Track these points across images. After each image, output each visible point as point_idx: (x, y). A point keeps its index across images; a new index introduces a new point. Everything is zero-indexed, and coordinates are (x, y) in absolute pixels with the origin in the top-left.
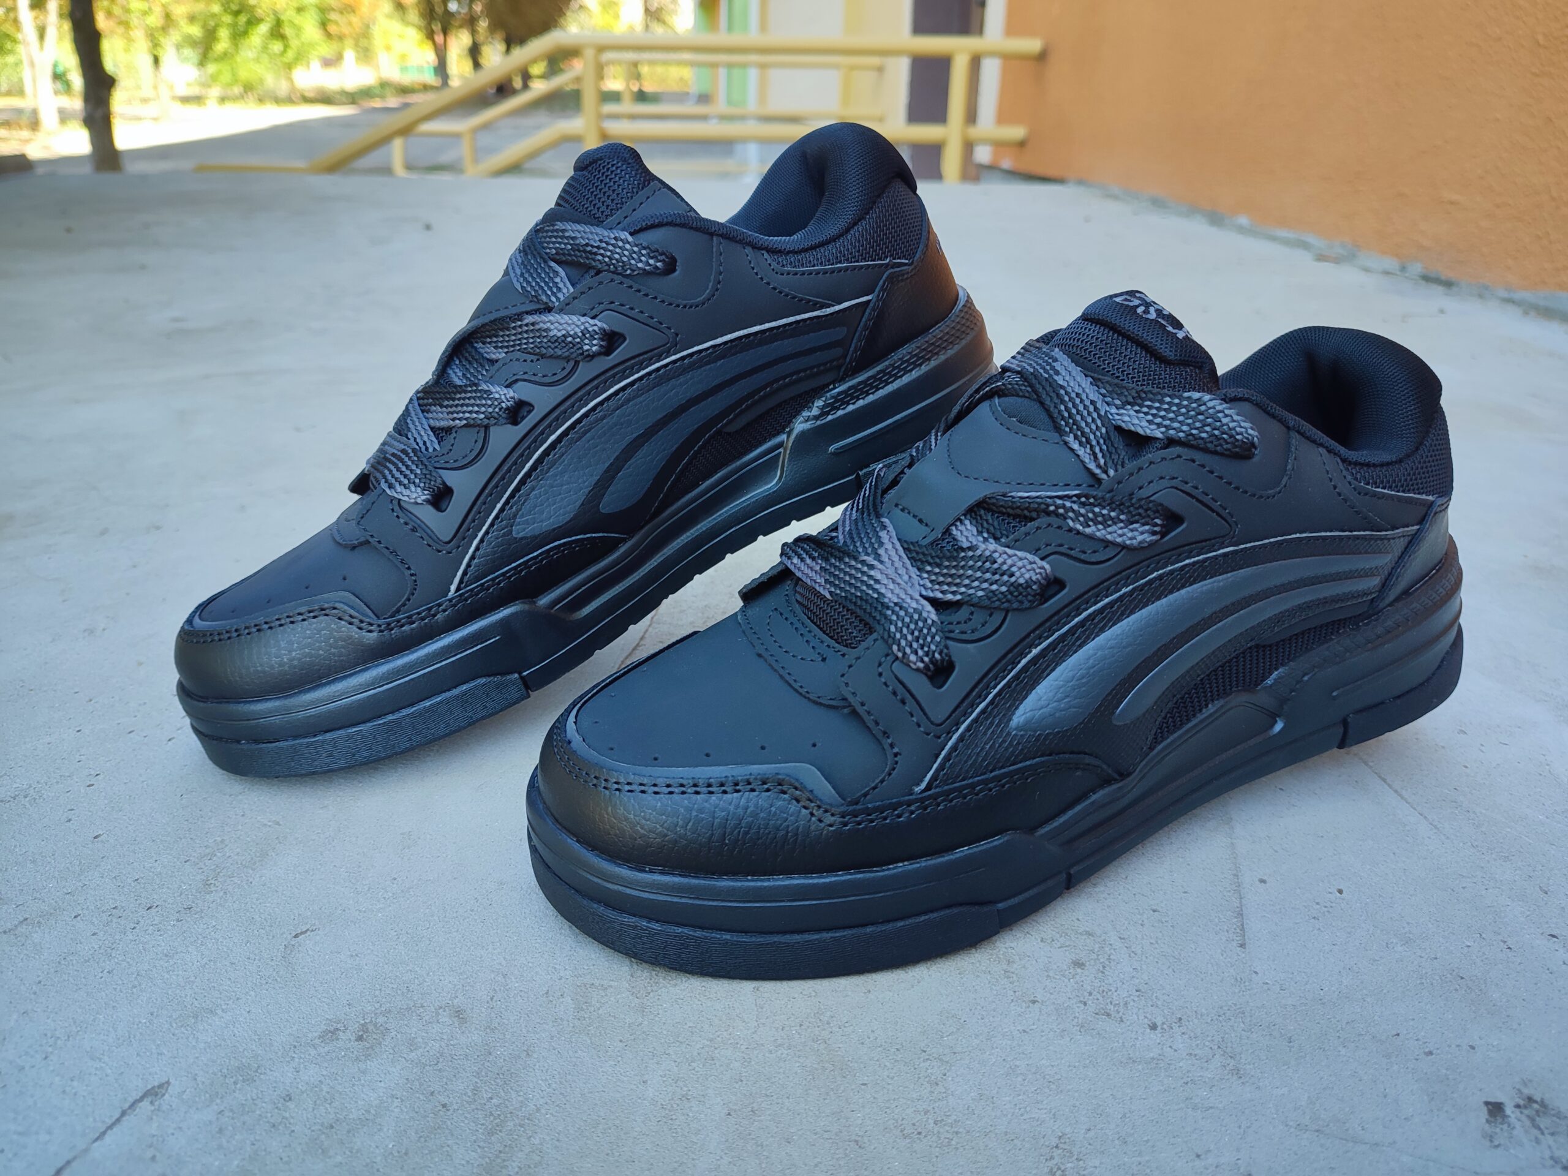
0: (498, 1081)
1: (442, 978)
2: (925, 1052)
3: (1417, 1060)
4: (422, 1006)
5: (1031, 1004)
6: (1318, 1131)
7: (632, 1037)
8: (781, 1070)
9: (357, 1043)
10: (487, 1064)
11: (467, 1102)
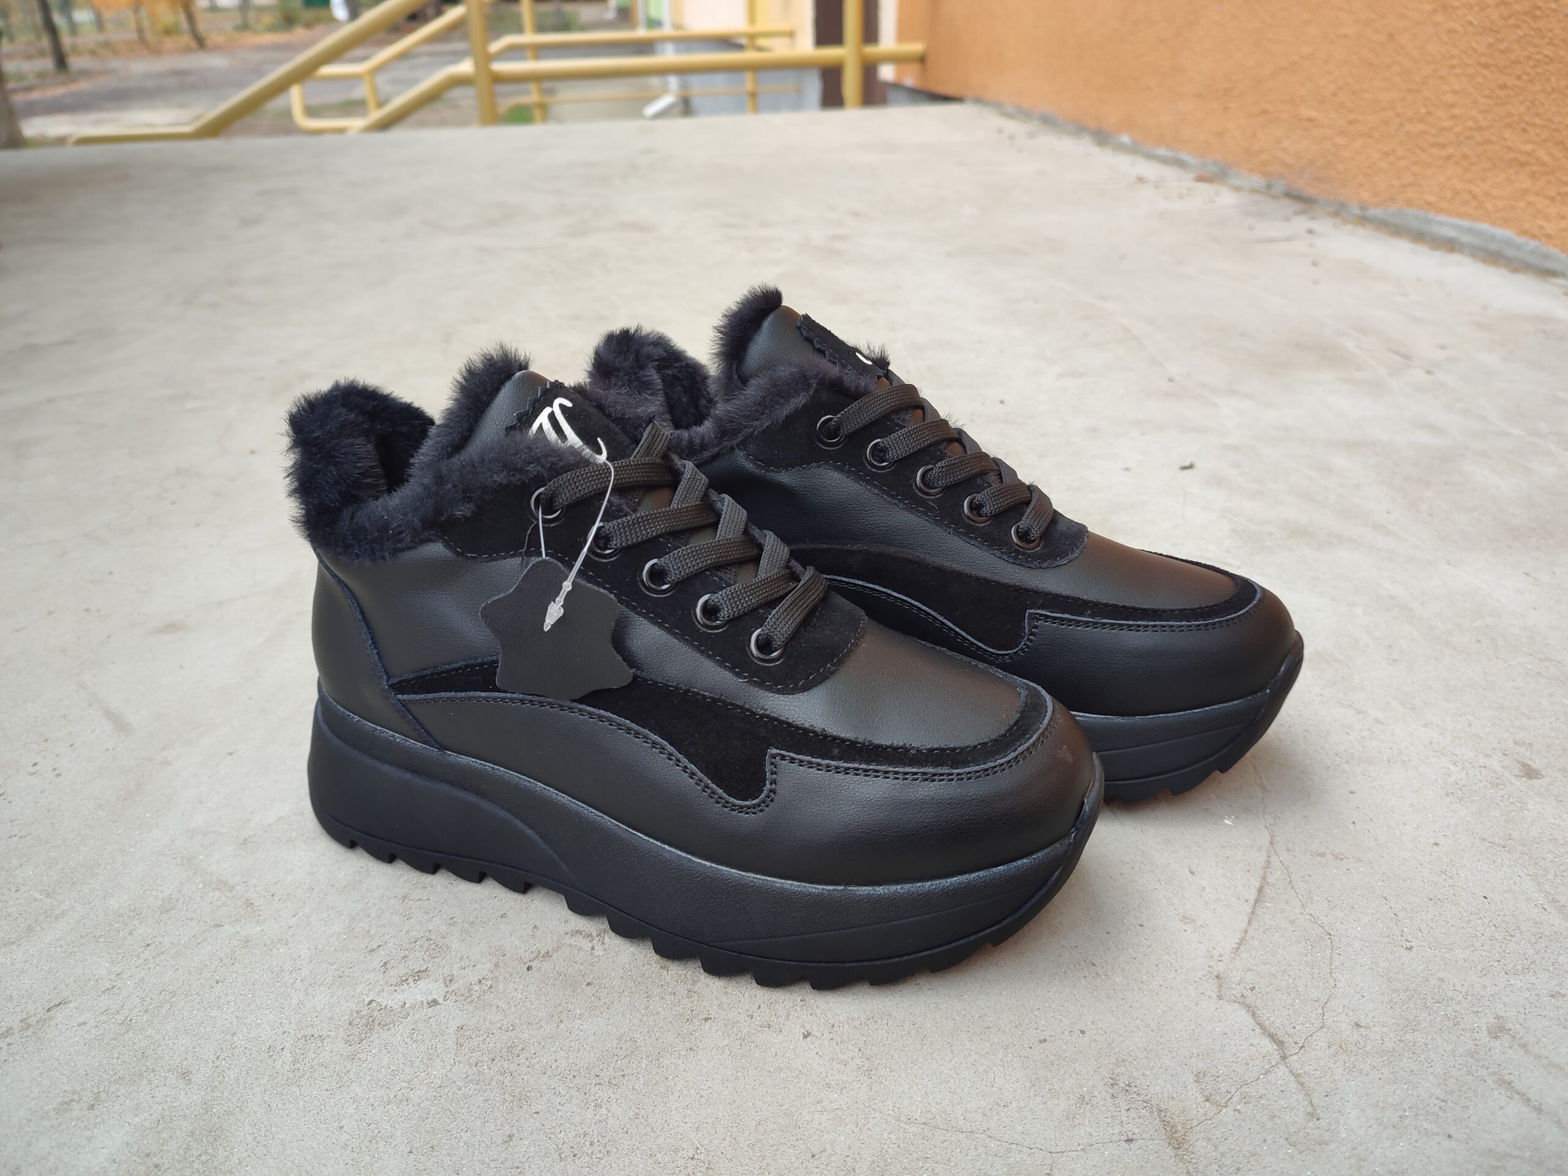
0: (209, 1138)
1: (176, 1042)
2: (598, 1076)
3: (1031, 1048)
4: (154, 1070)
5: (704, 1022)
6: (924, 1124)
7: (338, 1085)
8: (466, 1106)
9: (88, 1112)
10: (202, 1123)
11: (179, 1162)
